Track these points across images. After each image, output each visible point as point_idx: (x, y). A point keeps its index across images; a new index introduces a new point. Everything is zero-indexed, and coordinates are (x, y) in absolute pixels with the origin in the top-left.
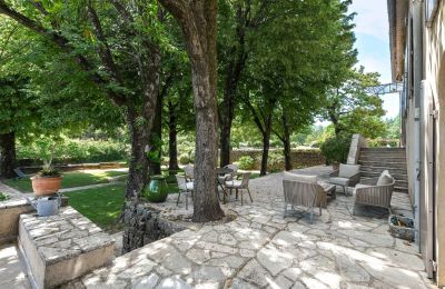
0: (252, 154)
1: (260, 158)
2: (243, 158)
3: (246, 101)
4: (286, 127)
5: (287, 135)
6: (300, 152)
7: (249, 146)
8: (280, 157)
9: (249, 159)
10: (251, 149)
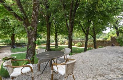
0: (81, 42)
1: (84, 43)
2: (79, 43)
3: (79, 23)
4: (94, 32)
5: (95, 35)
6: (99, 41)
7: (81, 39)
8: (92, 43)
9: (80, 43)
10: (81, 40)
